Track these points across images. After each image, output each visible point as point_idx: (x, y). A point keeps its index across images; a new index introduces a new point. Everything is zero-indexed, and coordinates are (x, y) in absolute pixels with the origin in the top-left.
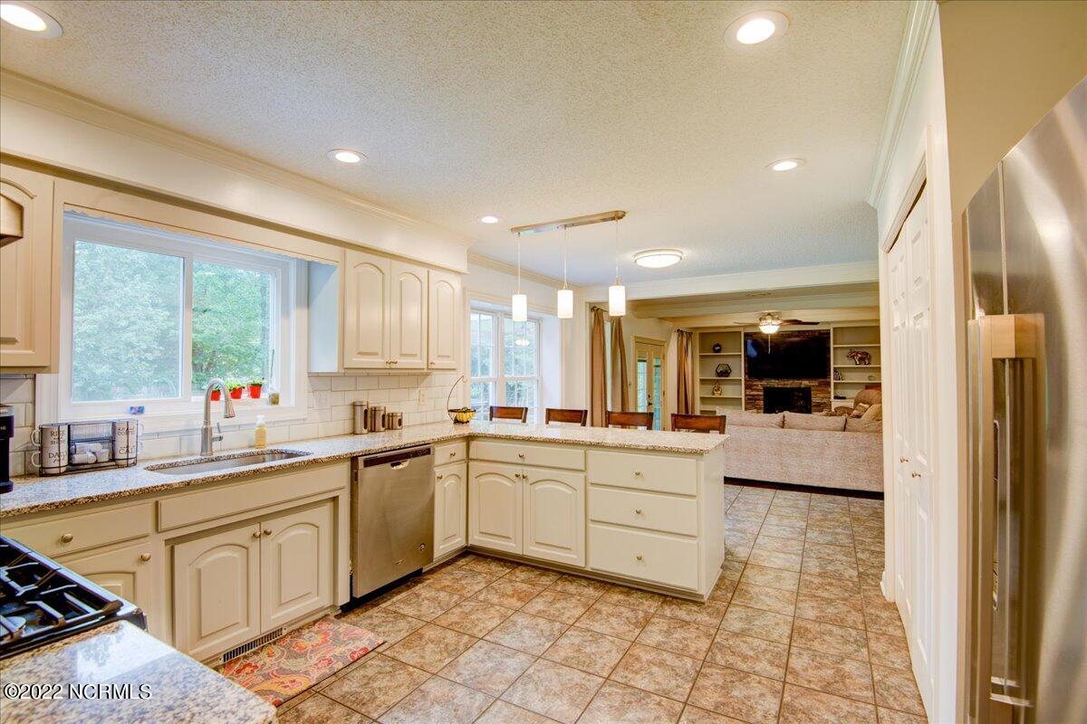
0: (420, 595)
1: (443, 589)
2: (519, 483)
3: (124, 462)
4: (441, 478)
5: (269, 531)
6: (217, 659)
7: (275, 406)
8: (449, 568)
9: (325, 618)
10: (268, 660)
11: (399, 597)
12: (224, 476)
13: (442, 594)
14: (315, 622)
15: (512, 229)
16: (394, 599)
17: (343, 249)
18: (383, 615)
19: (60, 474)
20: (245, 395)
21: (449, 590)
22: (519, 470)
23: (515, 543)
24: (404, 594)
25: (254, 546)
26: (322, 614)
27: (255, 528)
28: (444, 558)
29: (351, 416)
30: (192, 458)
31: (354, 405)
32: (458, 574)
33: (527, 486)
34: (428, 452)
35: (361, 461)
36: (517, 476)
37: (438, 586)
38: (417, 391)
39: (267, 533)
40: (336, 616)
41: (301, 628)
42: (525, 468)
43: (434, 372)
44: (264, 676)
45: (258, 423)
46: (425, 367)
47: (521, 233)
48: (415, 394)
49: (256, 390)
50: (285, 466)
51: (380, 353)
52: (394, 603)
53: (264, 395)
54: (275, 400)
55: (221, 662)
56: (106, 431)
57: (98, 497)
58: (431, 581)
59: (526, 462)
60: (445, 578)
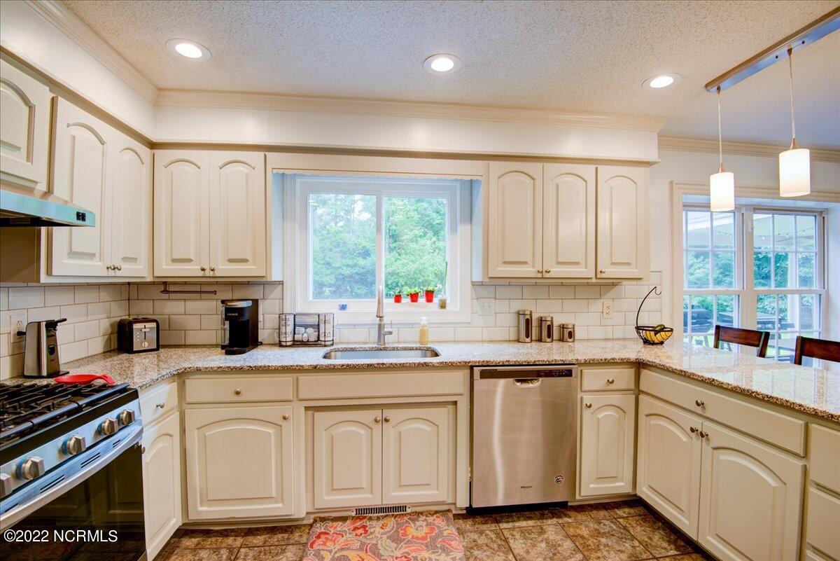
0: (545, 532)
1: (573, 538)
2: (696, 441)
3: (323, 343)
4: (590, 406)
5: (388, 418)
6: (350, 510)
7: (444, 310)
8: (602, 513)
9: (444, 513)
10: (378, 530)
11: (524, 524)
12: (343, 365)
13: (568, 544)
14: (436, 512)
15: (707, 86)
16: (517, 524)
17: (486, 162)
18: (493, 536)
19: (287, 346)
20: (422, 300)
21: (579, 542)
22: (697, 422)
23: (689, 520)
24: (531, 523)
25: (377, 428)
26: (446, 508)
27: (377, 414)
28: (606, 498)
29: (516, 324)
30: (366, 346)
31: (518, 314)
32: (607, 526)
33: (707, 449)
34: (569, 373)
35: (477, 371)
36: (692, 430)
37: (571, 531)
38: (600, 302)
39: (387, 420)
40: (454, 515)
41: (421, 513)
42: (707, 423)
43: (624, 282)
44: (363, 544)
45: (422, 323)
46: (593, 276)
47: (722, 86)
48: (597, 305)
49: (429, 296)
50: (396, 365)
51: (530, 262)
52: (514, 528)
53: (436, 300)
54: (443, 305)
55: (354, 514)
56: (314, 320)
57: (255, 367)
58: (570, 520)
59: (706, 415)
60: (585, 526)
